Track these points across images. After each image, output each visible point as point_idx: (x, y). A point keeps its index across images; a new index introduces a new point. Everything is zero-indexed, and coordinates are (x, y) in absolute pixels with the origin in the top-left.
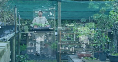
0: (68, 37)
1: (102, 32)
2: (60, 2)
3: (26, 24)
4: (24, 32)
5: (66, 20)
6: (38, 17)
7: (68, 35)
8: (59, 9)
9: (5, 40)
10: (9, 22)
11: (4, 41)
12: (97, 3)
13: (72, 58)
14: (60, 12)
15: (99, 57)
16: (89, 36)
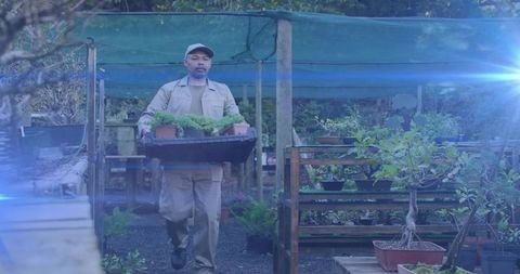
0: (331, 178)
1: (497, 153)
2: (289, 20)
3: (125, 121)
4: (117, 154)
5: (308, 100)
6: (183, 81)
7: (329, 168)
8: (285, 52)
9: (67, 192)
10: (55, 109)
11: (65, 194)
12: (464, 26)
13: (354, 268)
14: (289, 65)
15: (478, 264)
16: (432, 170)
